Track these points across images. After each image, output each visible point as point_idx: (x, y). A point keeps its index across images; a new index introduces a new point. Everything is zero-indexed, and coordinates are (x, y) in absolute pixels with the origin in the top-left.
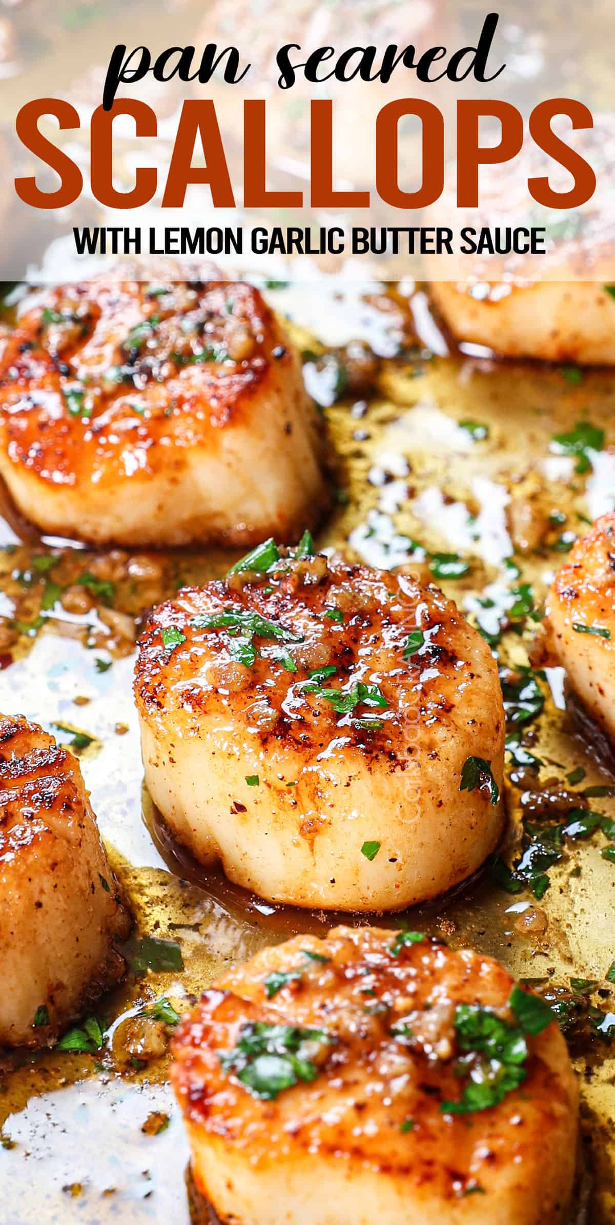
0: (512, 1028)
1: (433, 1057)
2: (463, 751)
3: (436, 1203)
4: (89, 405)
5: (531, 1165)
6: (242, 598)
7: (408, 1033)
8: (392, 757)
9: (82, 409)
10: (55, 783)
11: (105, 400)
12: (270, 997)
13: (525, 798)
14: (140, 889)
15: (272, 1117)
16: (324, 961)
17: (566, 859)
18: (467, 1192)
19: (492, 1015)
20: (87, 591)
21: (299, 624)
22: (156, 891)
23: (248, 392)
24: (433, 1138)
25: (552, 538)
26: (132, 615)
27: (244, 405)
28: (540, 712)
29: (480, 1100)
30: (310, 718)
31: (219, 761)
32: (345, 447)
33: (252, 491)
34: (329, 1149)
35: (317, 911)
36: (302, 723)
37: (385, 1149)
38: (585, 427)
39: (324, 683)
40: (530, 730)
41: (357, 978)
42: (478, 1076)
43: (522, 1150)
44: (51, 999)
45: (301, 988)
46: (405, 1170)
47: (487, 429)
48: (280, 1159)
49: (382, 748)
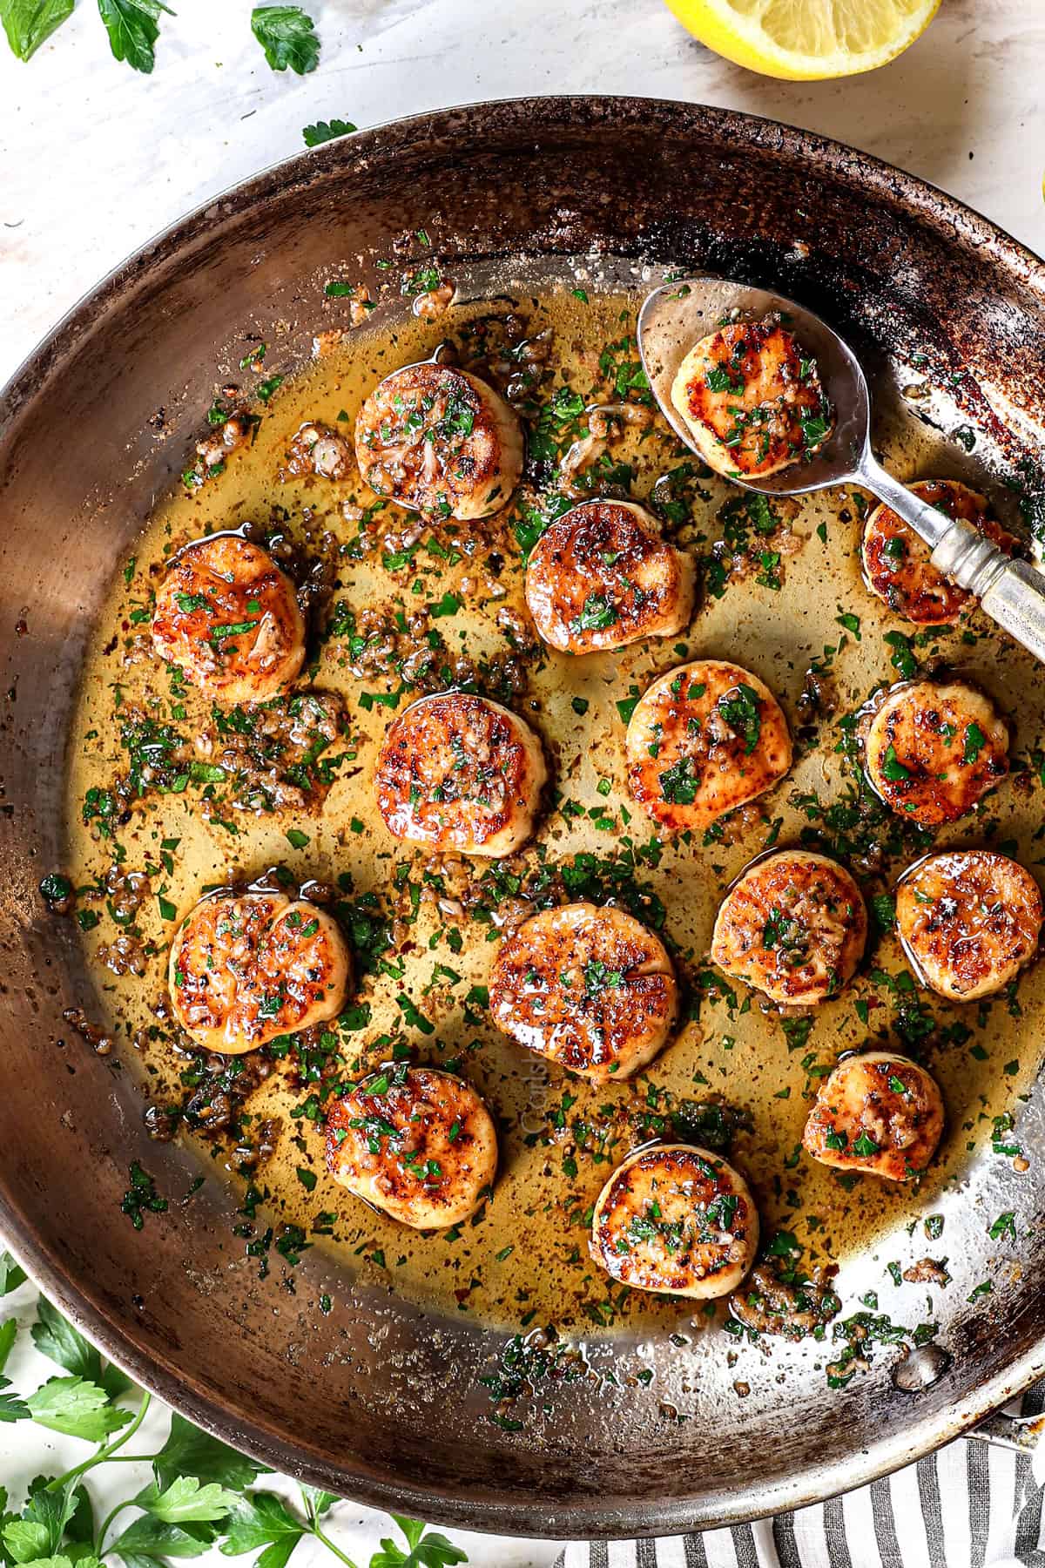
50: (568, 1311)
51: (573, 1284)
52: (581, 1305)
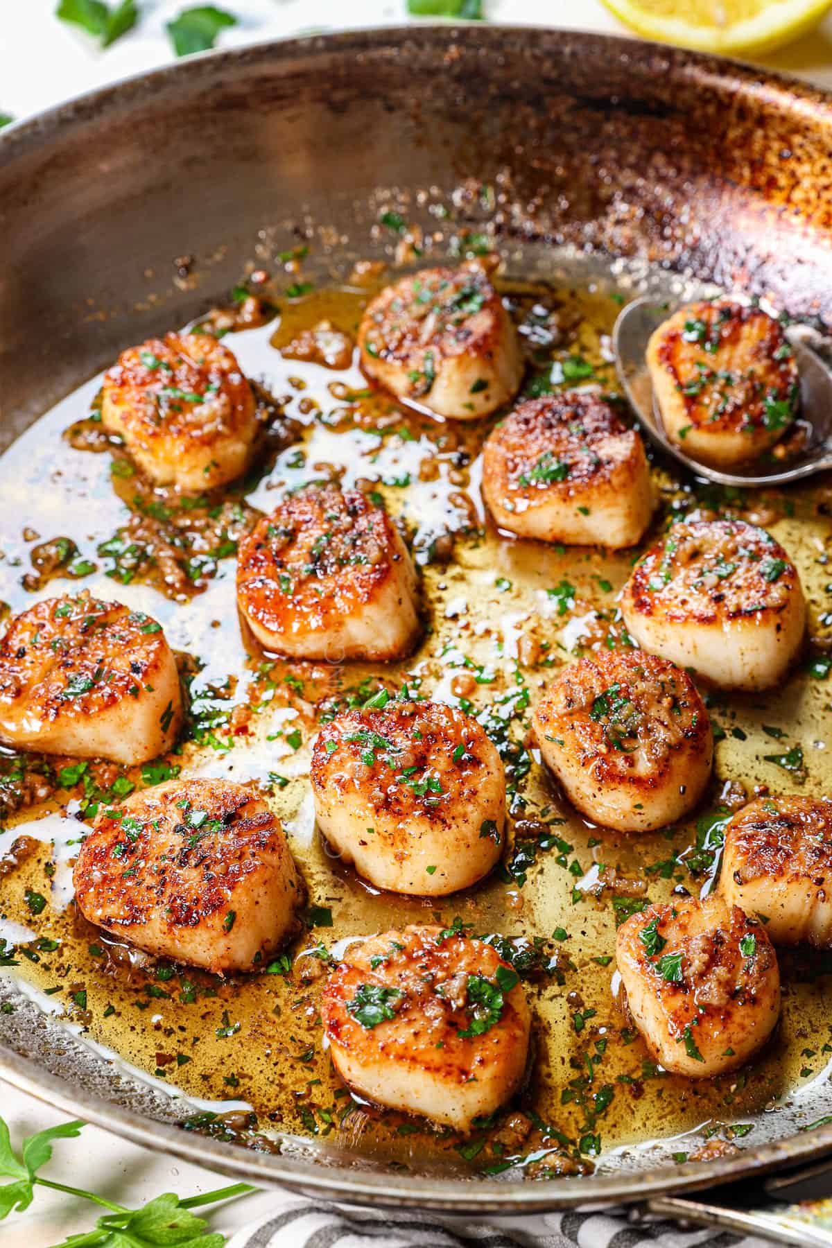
0: (496, 988)
1: (454, 1006)
2: (481, 817)
3: (453, 1085)
4: (292, 587)
5: (502, 1064)
6: (369, 723)
7: (443, 993)
8: (444, 822)
9: (288, 589)
10: (267, 834)
11: (301, 583)
12: (373, 970)
13: (518, 824)
14: (311, 875)
15: (372, 1038)
16: (401, 949)
17: (536, 863)
18: (469, 1081)
19: (486, 981)
20: (289, 687)
21: (398, 740)
22: (319, 877)
23: (379, 583)
24: (453, 1052)
25: (542, 658)
26: (312, 703)
27: (376, 591)
28: (529, 770)
29: (478, 1029)
30: (402, 798)
31: (353, 818)
32: (433, 595)
33: (379, 634)
34: (400, 1058)
35: (403, 895)
36: (397, 800)
37: (427, 1057)
38: (565, 584)
39: (410, 777)
40: (522, 782)
41: (419, 958)
42: (477, 1016)
43: (497, 1058)
44: (263, 947)
45: (389, 964)
46: (437, 1070)
47: (511, 584)
48: (375, 1062)
49: (439, 817)
50: (280, 1108)
51: (294, 1083)
52: (297, 1106)
